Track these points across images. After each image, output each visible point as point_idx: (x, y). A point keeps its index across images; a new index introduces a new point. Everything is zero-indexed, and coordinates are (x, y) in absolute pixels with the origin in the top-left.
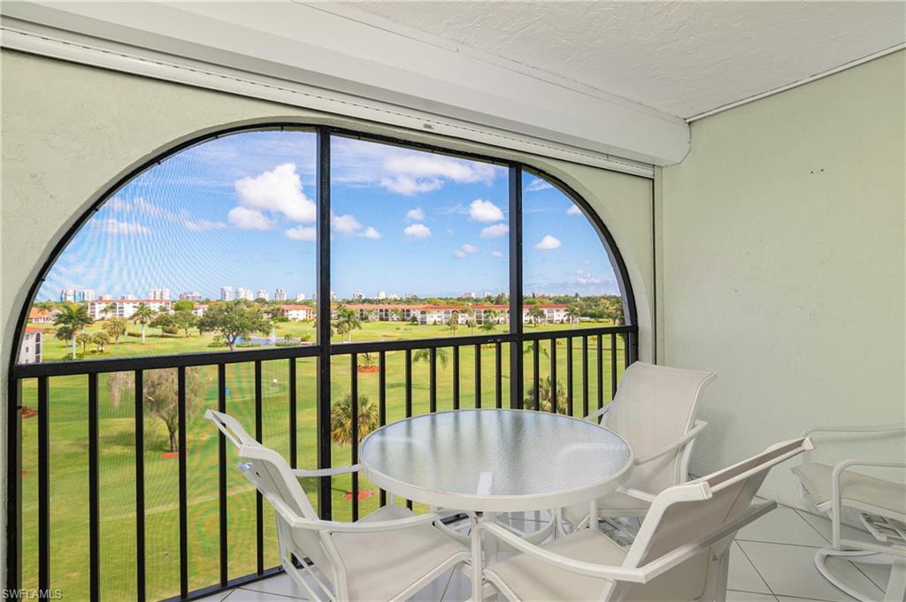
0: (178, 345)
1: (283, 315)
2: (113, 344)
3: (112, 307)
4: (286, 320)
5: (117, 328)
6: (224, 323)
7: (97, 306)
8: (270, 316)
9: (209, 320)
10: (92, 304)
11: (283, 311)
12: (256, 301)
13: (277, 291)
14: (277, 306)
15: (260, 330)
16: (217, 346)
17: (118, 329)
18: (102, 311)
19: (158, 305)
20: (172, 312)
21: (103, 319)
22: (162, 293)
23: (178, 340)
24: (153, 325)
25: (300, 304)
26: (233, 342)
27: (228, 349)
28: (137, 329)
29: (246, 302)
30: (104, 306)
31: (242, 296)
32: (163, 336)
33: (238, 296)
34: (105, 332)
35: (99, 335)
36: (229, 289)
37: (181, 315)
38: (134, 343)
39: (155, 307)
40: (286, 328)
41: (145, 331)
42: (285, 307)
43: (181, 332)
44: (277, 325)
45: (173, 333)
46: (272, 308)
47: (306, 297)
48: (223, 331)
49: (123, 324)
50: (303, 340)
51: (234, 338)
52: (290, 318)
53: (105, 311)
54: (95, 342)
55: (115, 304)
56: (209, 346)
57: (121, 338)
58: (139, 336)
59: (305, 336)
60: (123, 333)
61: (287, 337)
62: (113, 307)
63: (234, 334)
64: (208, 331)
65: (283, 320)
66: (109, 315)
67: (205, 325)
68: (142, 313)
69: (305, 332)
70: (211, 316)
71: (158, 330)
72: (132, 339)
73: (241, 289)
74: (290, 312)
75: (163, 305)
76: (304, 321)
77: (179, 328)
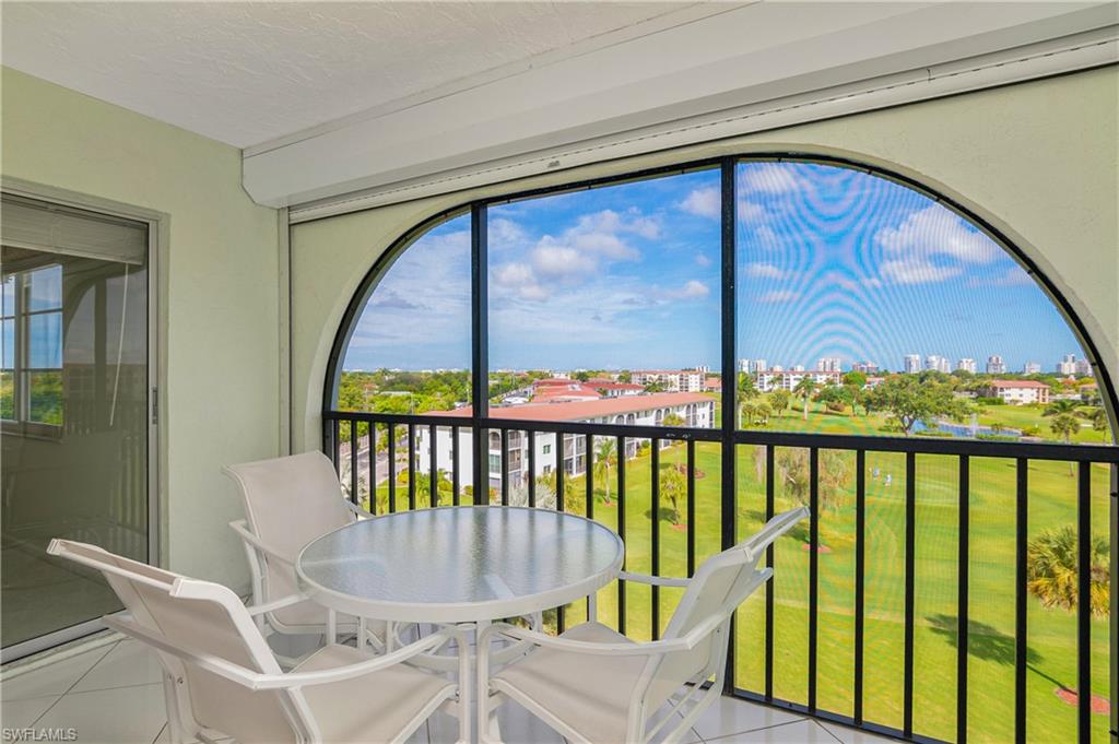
0: (843, 424)
1: (994, 394)
2: (775, 417)
3: (778, 379)
4: (1000, 402)
5: (780, 402)
6: (897, 402)
7: (766, 377)
8: (974, 395)
9: (878, 397)
10: (762, 375)
11: (995, 389)
12: (953, 373)
13: (990, 359)
14: (985, 382)
15: (949, 414)
16: (889, 430)
17: (782, 403)
18: (769, 383)
19: (824, 377)
20: (840, 385)
21: (770, 390)
22: (832, 363)
23: (843, 419)
24: (817, 399)
25: (1028, 379)
26: (908, 428)
27: (902, 435)
28: (799, 403)
29: (937, 375)
30: (772, 377)
31: (935, 367)
32: (827, 413)
33: (928, 367)
34: (768, 404)
35: (763, 407)
36: (916, 358)
37: (848, 389)
38: (796, 418)
39: (821, 379)
40: (994, 414)
41: (809, 405)
42: (997, 383)
43: (848, 410)
44: (983, 409)
45: (838, 410)
46: (976, 384)
47: (1042, 369)
48: (896, 411)
49: (786, 398)
50: (1024, 434)
51: (911, 422)
52: (1006, 399)
53: (772, 382)
54: (759, 414)
55: (781, 375)
56: (880, 430)
57: (785, 413)
58: (802, 411)
59: (1028, 428)
60: (786, 407)
61: (996, 427)
62: (780, 379)
63: (911, 417)
64: (876, 410)
65: (993, 403)
66: (776, 387)
67: (871, 404)
68: (807, 385)
69: (1032, 422)
70: (880, 392)
71: (822, 406)
72: (795, 414)
73: (933, 358)
74: (1006, 392)
75: (830, 377)
76: (1032, 405)
77: (845, 404)
